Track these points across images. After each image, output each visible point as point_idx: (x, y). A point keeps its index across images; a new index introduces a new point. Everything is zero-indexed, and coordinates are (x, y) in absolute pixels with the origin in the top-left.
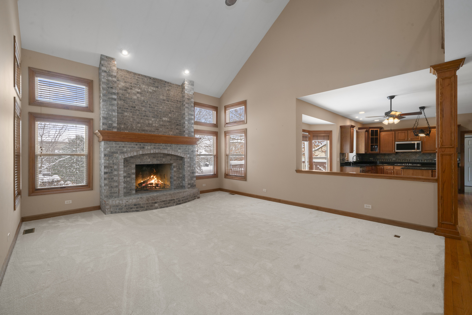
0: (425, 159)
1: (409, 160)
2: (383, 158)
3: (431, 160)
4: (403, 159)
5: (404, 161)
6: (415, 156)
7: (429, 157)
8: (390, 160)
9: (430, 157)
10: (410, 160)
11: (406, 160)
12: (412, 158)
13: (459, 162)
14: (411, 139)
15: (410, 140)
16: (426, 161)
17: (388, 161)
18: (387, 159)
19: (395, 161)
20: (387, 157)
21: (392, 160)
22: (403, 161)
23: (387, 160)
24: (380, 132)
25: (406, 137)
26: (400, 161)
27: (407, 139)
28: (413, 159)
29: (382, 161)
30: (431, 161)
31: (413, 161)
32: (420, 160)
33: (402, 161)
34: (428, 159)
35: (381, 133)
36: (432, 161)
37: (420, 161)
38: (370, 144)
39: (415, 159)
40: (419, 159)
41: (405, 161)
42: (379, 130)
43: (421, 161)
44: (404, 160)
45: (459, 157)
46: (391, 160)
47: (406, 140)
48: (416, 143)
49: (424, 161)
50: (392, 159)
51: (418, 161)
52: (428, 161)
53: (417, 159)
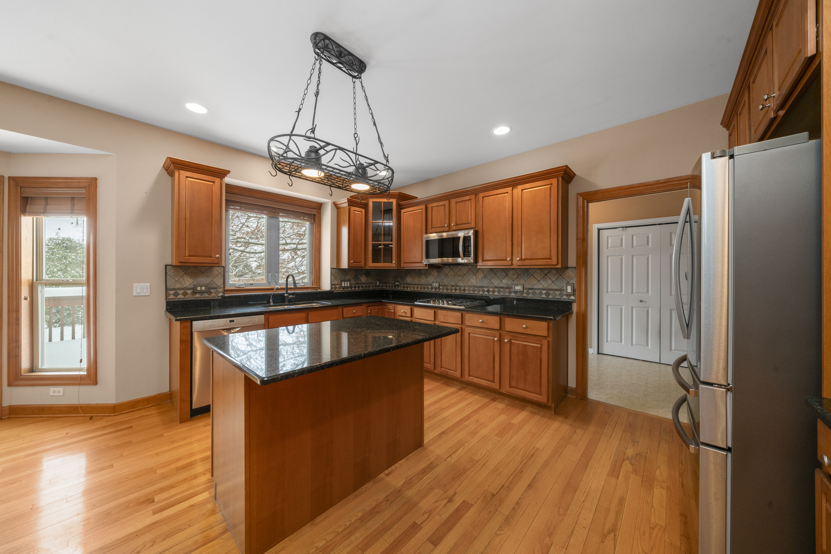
0: (496, 287)
1: (462, 288)
2: (417, 281)
3: (507, 290)
4: (453, 284)
5: (453, 291)
6: (474, 277)
7: (504, 281)
8: (428, 288)
10: (464, 290)
11: (458, 288)
12: (470, 284)
13: (572, 297)
14: (456, 225)
15: (454, 228)
16: (497, 294)
17: (426, 290)
18: (423, 285)
19: (437, 290)
20: (423, 280)
21: (432, 288)
23: (424, 288)
24: (400, 207)
25: (447, 221)
26: (447, 289)
27: (449, 225)
28: (472, 286)
29: (416, 289)
30: (507, 294)
31: (471, 292)
32: (486, 289)
34: (501, 285)
35: (403, 211)
36: (510, 292)
37: (484, 291)
38: (370, 243)
40: (482, 287)
41: (456, 290)
42: (394, 201)
43: (486, 293)
44: (453, 288)
45: (574, 281)
46: (430, 287)
47: (447, 229)
48: (461, 234)
49: (494, 292)
50: (431, 285)
51: (481, 293)
52: (502, 294)
53: (480, 287)
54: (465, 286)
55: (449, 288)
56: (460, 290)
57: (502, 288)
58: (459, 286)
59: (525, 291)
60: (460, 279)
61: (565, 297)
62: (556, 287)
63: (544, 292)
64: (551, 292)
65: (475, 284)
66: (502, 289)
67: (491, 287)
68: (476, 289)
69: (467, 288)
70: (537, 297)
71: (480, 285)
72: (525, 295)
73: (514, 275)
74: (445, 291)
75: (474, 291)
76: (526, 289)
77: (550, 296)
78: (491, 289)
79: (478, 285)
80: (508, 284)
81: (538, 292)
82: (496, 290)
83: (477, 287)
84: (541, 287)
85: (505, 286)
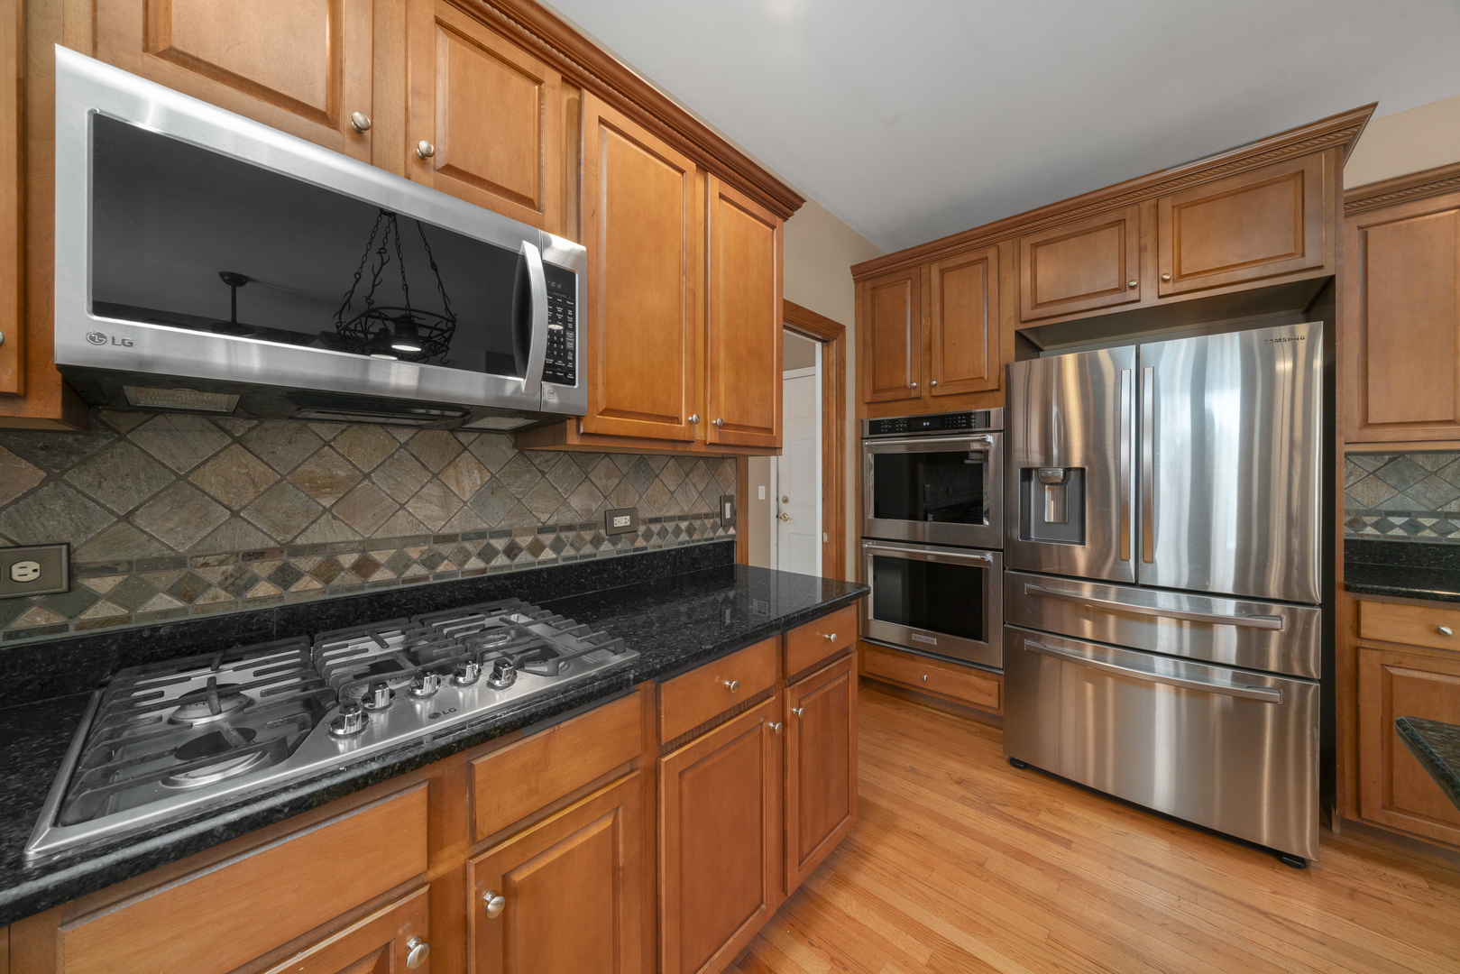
0: (544, 530)
1: (348, 560)
3: (588, 535)
4: (256, 542)
6: (433, 490)
7: (575, 502)
9: (580, 503)
11: (306, 564)
12: (400, 529)
16: (548, 554)
22: (238, 585)
30: (588, 549)
31: (417, 570)
32: (499, 544)
33: (216, 602)
34: (567, 518)
36: (597, 542)
39: (441, 539)
40: (480, 535)
41: (285, 577)
43: (501, 560)
44: (262, 568)
45: (733, 490)
49: (536, 548)
51: (474, 563)
52: (568, 551)
53: (467, 537)
54: (368, 545)
55: (213, 575)
56: (327, 571)
57: (570, 528)
58: (314, 549)
59: (642, 529)
60: (327, 502)
61: (721, 532)
62: (705, 510)
63: (684, 525)
64: (697, 523)
65: (437, 527)
66: (571, 535)
67: (526, 531)
68: (446, 549)
69: (379, 556)
70: (670, 544)
71: (470, 528)
72: (640, 543)
73: (608, 476)
74: (163, 602)
75: (430, 562)
76: (644, 522)
77: (695, 537)
78: (524, 541)
79: (456, 526)
80: (589, 511)
81: (670, 526)
82: (548, 539)
83: (450, 538)
84: (675, 512)
85: (579, 520)
